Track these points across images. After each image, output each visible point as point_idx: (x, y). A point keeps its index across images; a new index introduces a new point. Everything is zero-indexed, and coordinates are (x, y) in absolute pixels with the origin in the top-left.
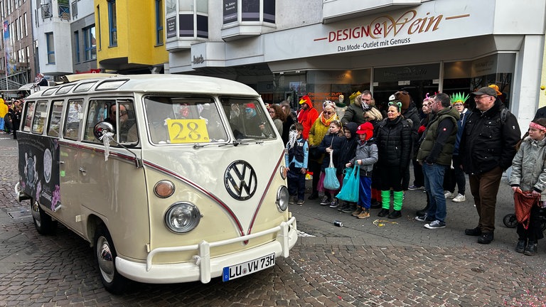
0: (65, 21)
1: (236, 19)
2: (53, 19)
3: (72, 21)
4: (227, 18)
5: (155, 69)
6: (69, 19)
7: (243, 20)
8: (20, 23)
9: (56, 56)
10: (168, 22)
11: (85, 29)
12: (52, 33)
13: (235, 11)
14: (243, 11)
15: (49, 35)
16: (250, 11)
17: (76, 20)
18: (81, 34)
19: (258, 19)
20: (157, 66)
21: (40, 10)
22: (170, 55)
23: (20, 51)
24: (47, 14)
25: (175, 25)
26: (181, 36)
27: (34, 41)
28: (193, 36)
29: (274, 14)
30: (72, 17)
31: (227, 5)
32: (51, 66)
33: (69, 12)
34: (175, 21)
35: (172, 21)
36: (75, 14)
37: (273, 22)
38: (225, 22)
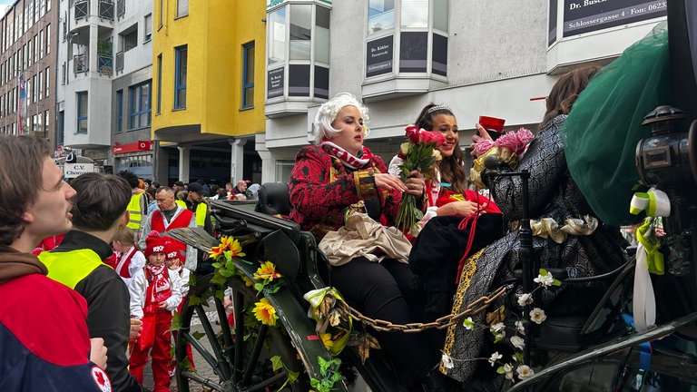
0: (105, 77)
1: (389, 70)
2: (90, 74)
3: (115, 77)
4: (373, 68)
5: (238, 141)
6: (110, 74)
7: (400, 71)
8: (40, 79)
9: (89, 124)
10: (269, 76)
11: (132, 88)
12: (86, 93)
13: (390, 57)
14: (402, 57)
15: (82, 95)
16: (412, 58)
17: (120, 75)
18: (126, 94)
19: (424, 70)
20: (242, 138)
21: (72, 62)
22: (268, 122)
23: (35, 117)
24: (80, 68)
25: (282, 79)
26: (290, 94)
27: (57, 104)
28: (308, 95)
29: (446, 64)
30: (115, 72)
31: (373, 50)
32: (80, 135)
33: (111, 65)
34: (282, 73)
35: (277, 74)
36: (120, 67)
37: (444, 74)
38: (369, 75)
